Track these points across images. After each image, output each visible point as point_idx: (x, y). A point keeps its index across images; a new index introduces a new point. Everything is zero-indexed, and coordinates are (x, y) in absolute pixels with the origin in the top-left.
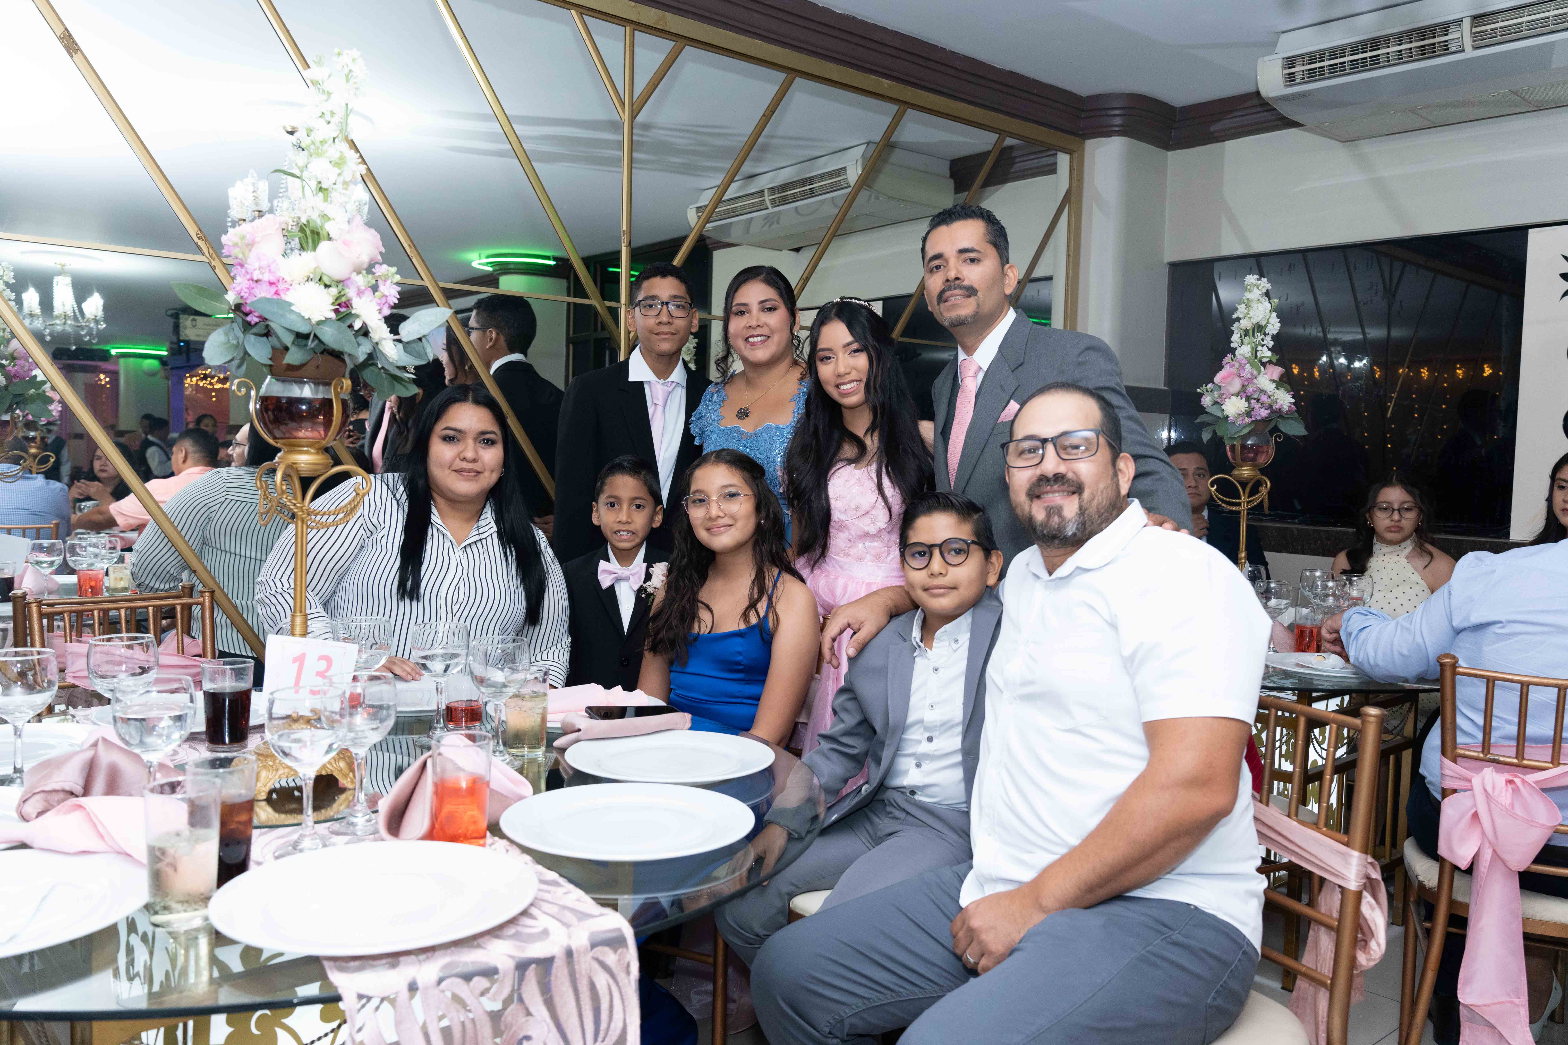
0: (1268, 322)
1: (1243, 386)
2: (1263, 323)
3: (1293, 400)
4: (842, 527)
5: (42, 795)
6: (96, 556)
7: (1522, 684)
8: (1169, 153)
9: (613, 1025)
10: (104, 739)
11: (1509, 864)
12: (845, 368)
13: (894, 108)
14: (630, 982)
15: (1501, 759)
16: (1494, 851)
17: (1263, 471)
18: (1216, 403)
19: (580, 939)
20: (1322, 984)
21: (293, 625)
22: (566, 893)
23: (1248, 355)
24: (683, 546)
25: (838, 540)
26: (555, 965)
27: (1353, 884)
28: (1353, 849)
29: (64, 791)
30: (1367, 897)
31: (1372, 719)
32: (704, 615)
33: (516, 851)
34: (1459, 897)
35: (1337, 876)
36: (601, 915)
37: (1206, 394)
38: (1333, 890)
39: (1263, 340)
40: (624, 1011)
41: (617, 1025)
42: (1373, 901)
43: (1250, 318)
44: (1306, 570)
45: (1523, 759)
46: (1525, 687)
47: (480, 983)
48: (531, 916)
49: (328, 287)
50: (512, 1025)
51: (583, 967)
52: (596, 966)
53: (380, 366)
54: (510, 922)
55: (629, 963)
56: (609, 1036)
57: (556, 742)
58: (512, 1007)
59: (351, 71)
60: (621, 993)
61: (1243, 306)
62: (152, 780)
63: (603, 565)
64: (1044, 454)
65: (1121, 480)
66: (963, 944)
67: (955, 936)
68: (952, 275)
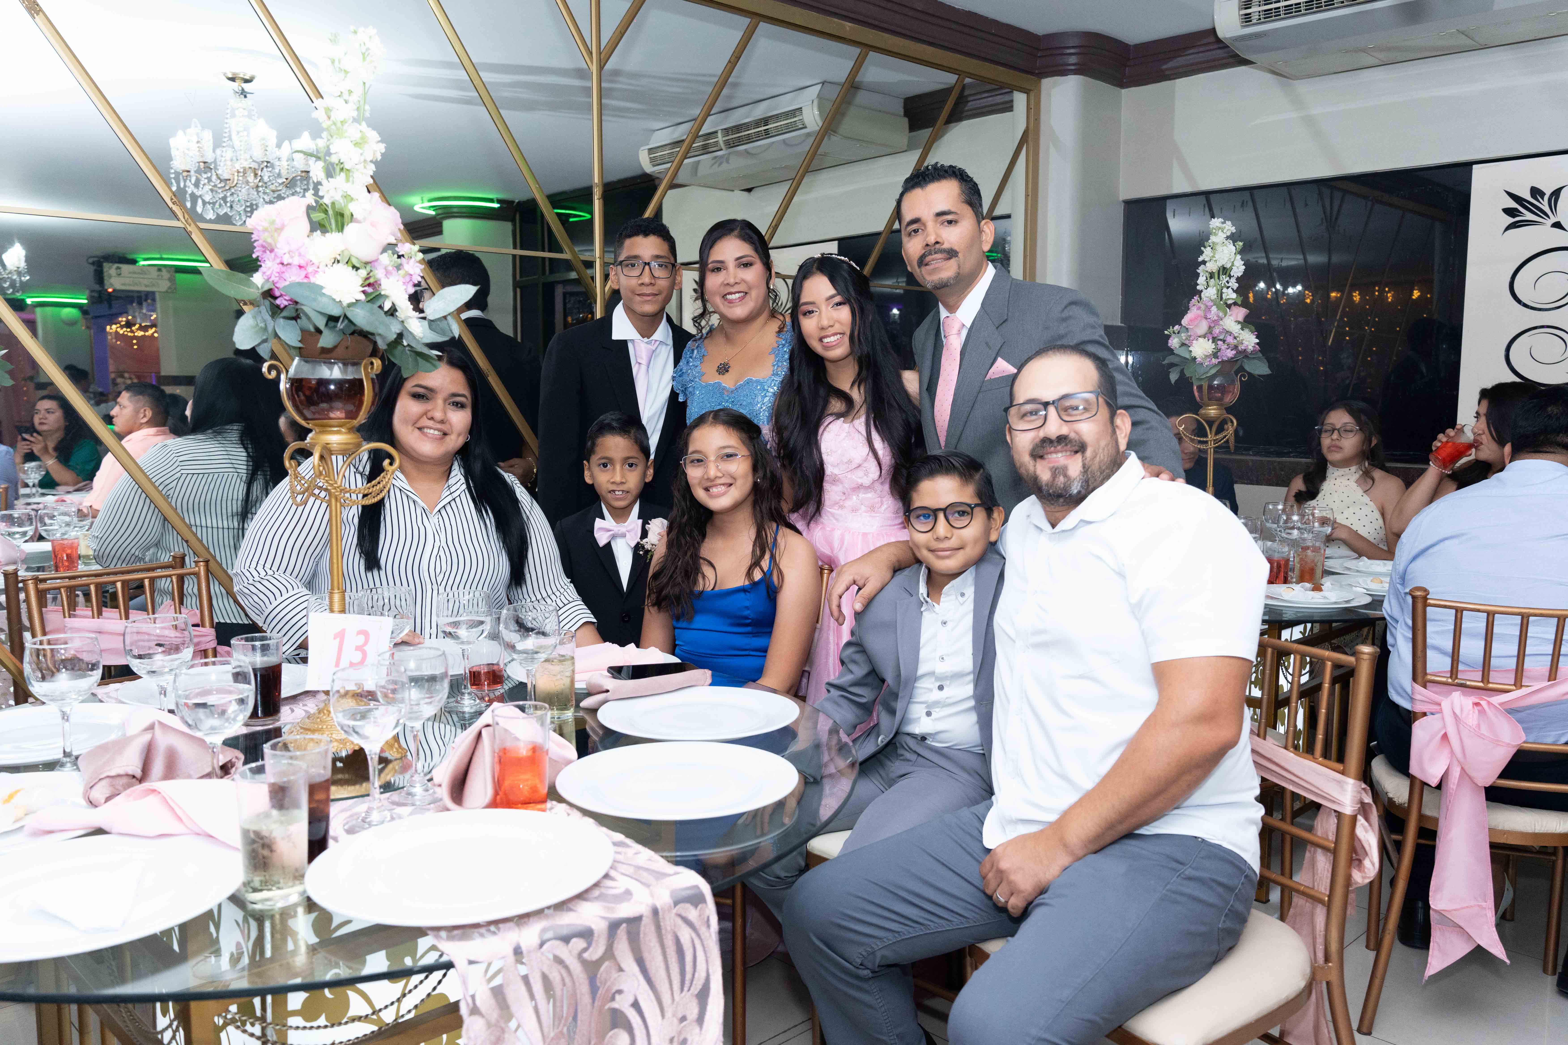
0: (1233, 265)
1: (1210, 327)
2: (1228, 266)
3: (1257, 341)
4: (836, 481)
5: (108, 780)
6: (68, 524)
7: (1488, 613)
8: (1123, 91)
9: (697, 975)
10: (160, 723)
11: (1476, 781)
12: (829, 321)
13: (856, 51)
14: (710, 935)
15: (1468, 683)
16: (1463, 769)
17: (1229, 410)
18: (1183, 345)
19: (663, 898)
20: (1321, 901)
21: (331, 602)
22: (636, 853)
23: (1214, 297)
24: (683, 503)
25: (831, 493)
26: (643, 923)
27: (1348, 809)
28: (1349, 777)
29: (127, 775)
30: (1361, 820)
31: (1366, 657)
32: (707, 570)
33: (577, 814)
34: (1428, 811)
35: (1334, 802)
36: (676, 873)
37: (1173, 336)
38: (1329, 815)
39: (1228, 282)
40: (707, 961)
41: (701, 975)
42: (1366, 824)
43: (1216, 261)
44: (1268, 503)
45: (1488, 682)
46: (1491, 616)
47: (578, 944)
48: (613, 879)
49: (357, 269)
50: (606, 981)
51: (668, 923)
52: (679, 922)
53: (409, 345)
54: (596, 885)
55: (708, 917)
56: (693, 986)
57: (585, 704)
58: (606, 964)
59: (368, 49)
60: (703, 945)
61: (1209, 249)
62: (215, 761)
63: (598, 523)
64: (1046, 416)
65: (1119, 437)
66: (993, 884)
67: (984, 878)
68: (932, 239)
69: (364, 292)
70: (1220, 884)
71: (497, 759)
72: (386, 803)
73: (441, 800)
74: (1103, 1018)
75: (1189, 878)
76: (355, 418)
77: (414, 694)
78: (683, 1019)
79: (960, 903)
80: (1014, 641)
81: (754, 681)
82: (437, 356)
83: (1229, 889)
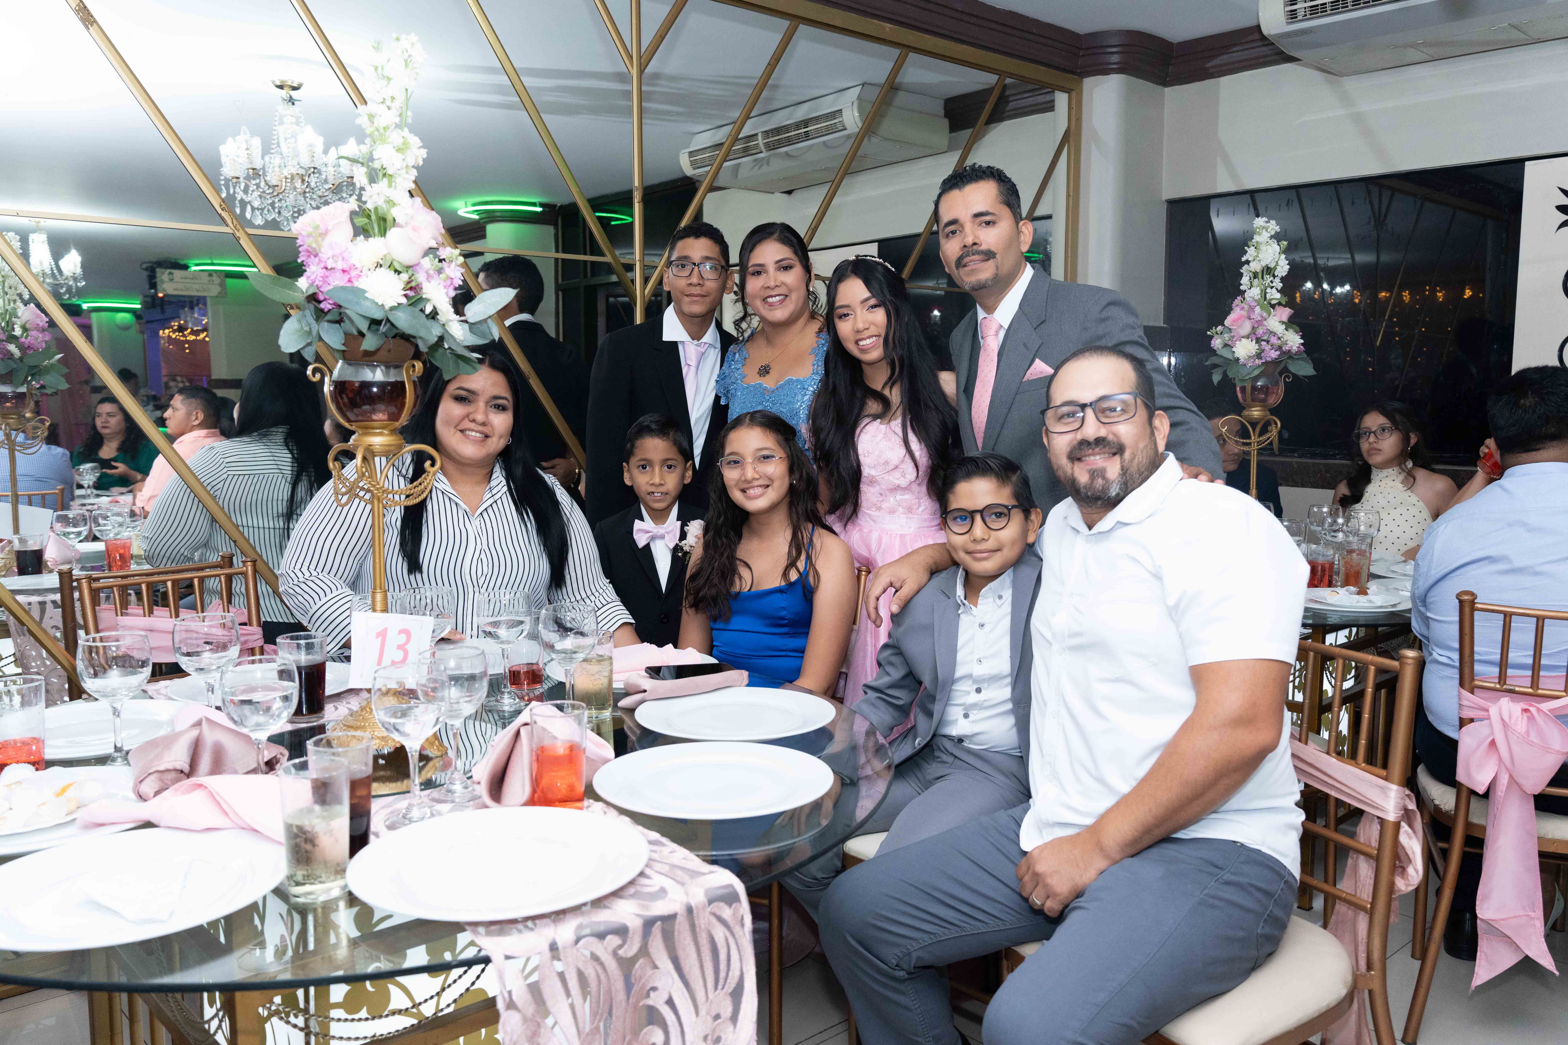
0: (1277, 264)
1: (1253, 328)
2: (1272, 265)
3: (1302, 341)
4: (872, 482)
5: (157, 774)
6: (121, 525)
7: (1538, 618)
8: (1167, 89)
9: (731, 973)
10: (208, 719)
11: (1524, 788)
13: (895, 52)
14: (744, 934)
15: (1517, 689)
16: (1511, 776)
17: (1273, 411)
18: (1226, 345)
19: (697, 896)
20: (1363, 909)
21: (374, 601)
22: (671, 852)
23: (1258, 297)
24: (719, 505)
25: (868, 494)
26: (678, 921)
27: (1391, 816)
28: (1392, 783)
29: (176, 770)
30: (1404, 827)
31: (1410, 661)
32: (744, 572)
33: (613, 813)
34: (1475, 819)
35: (1377, 808)
36: (711, 872)
37: (1216, 336)
38: (1372, 821)
39: (1272, 282)
40: (741, 960)
41: (735, 973)
42: (1410, 831)
43: (1260, 261)
44: (1313, 506)
45: (1538, 688)
46: (1540, 620)
47: (613, 941)
48: (648, 877)
49: (399, 273)
50: (641, 978)
51: (702, 921)
52: (714, 920)
53: (449, 348)
54: (632, 883)
55: (742, 917)
56: (727, 984)
57: (623, 703)
58: (641, 961)
59: (410, 56)
60: (737, 944)
61: (1252, 248)
62: (260, 757)
63: (638, 524)
64: (1083, 418)
65: (1157, 438)
66: (1029, 887)
67: (1021, 880)
68: (969, 240)
69: (406, 296)
70: (1259, 889)
71: (534, 758)
72: (426, 800)
73: (480, 797)
74: (1139, 1023)
75: (1228, 883)
76: (397, 420)
77: (454, 692)
78: (717, 1017)
79: (997, 905)
80: (1051, 644)
81: (791, 682)
82: (477, 358)
83: (1268, 894)
